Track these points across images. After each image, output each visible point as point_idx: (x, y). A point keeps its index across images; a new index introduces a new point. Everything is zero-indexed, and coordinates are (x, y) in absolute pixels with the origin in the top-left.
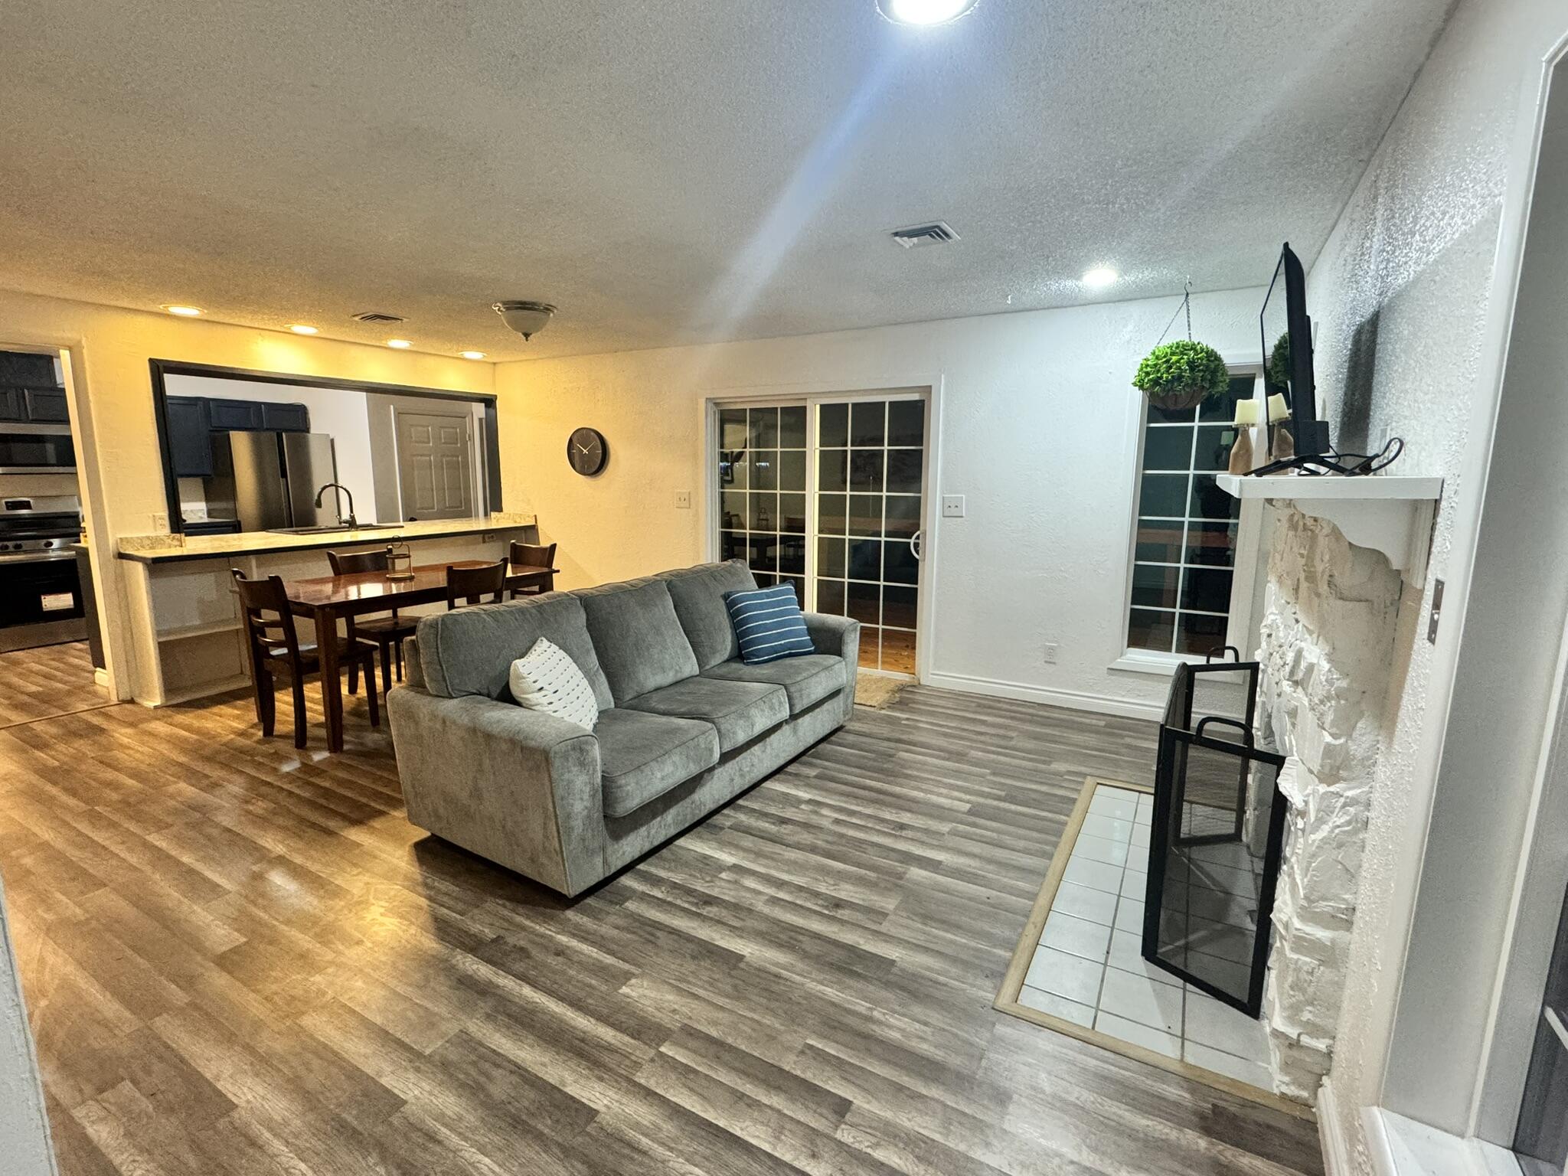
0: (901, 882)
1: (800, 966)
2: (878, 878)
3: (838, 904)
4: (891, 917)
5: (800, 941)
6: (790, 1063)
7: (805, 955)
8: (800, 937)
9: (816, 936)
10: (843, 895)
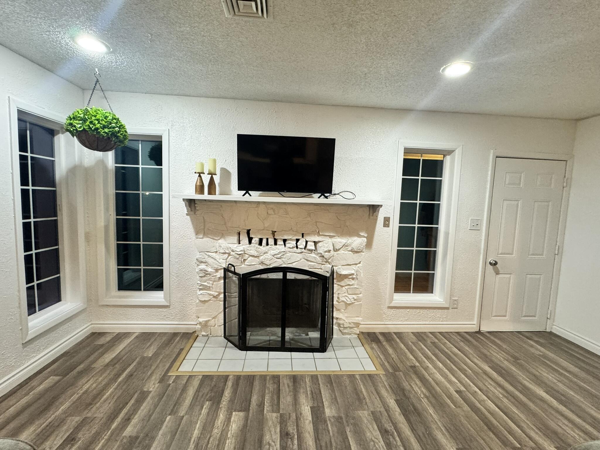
0: (343, 416)
1: (434, 426)
2: (348, 425)
3: (384, 432)
4: (372, 409)
5: (423, 433)
6: (466, 408)
7: (427, 428)
8: (421, 435)
9: (413, 429)
10: (377, 433)
